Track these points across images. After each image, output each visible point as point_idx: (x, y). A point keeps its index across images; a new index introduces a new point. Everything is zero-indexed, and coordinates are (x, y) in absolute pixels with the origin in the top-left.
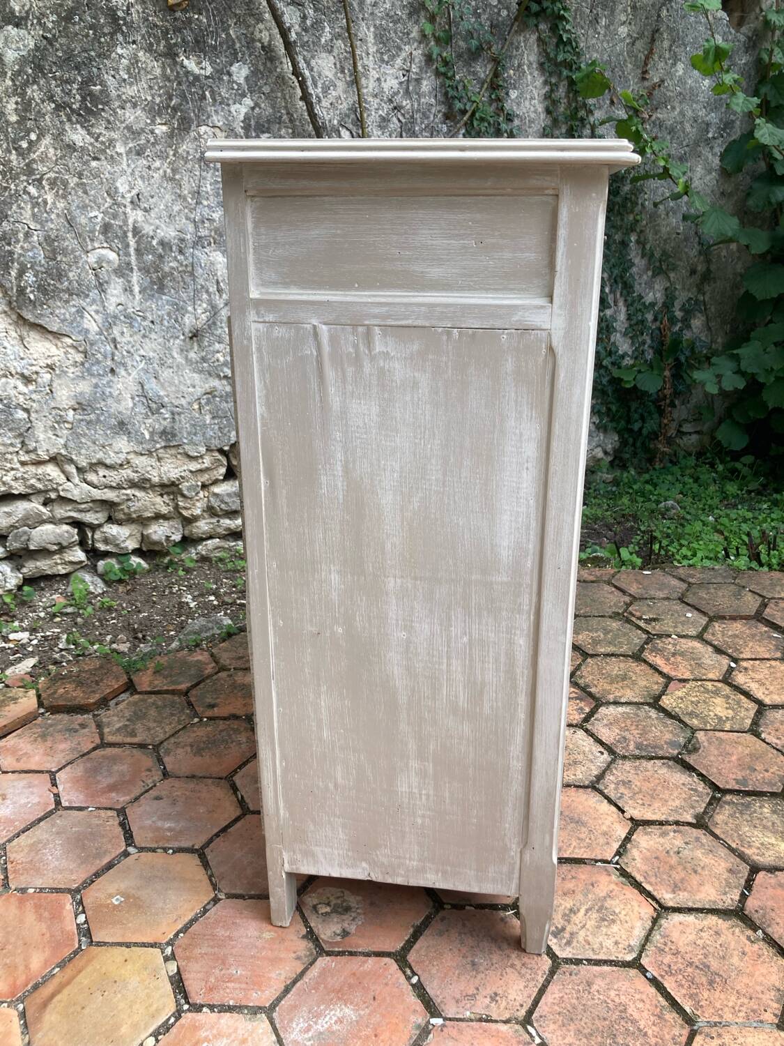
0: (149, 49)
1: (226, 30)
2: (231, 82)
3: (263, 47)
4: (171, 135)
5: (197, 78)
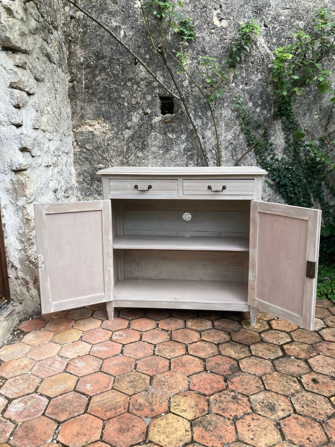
0: (160, 133)
1: (180, 127)
2: (181, 139)
3: (191, 130)
4: (163, 153)
5: (172, 139)
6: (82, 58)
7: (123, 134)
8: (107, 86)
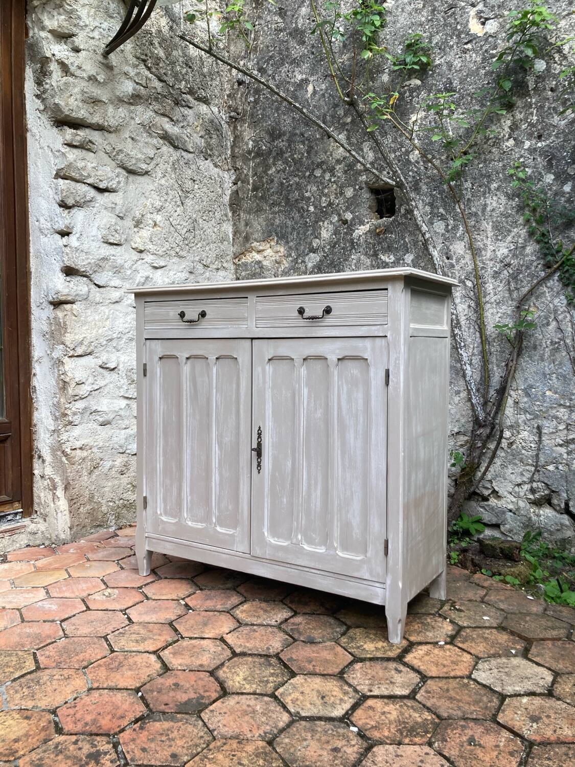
1: (404, 239)
2: (404, 263)
5: (387, 264)
6: (251, 143)
7: (305, 262)
8: (284, 181)
